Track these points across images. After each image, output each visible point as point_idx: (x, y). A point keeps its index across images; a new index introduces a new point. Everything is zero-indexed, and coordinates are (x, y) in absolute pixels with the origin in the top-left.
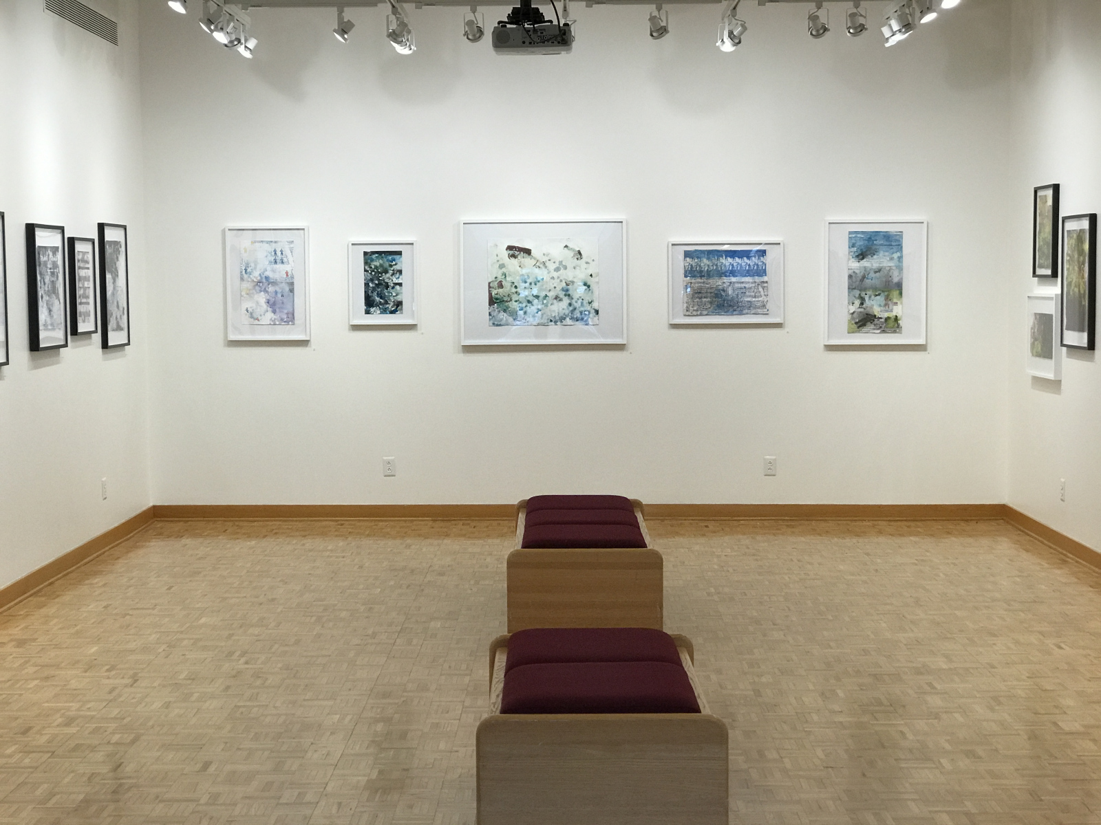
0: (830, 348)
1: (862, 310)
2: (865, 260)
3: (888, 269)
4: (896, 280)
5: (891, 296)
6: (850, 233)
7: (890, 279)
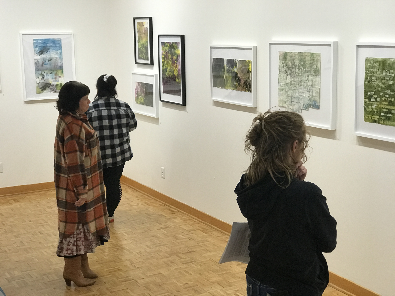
0: (27, 102)
1: (43, 81)
2: (43, 54)
3: (55, 59)
4: (59, 65)
5: (58, 73)
6: (34, 40)
7: (57, 64)
